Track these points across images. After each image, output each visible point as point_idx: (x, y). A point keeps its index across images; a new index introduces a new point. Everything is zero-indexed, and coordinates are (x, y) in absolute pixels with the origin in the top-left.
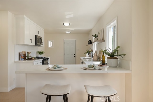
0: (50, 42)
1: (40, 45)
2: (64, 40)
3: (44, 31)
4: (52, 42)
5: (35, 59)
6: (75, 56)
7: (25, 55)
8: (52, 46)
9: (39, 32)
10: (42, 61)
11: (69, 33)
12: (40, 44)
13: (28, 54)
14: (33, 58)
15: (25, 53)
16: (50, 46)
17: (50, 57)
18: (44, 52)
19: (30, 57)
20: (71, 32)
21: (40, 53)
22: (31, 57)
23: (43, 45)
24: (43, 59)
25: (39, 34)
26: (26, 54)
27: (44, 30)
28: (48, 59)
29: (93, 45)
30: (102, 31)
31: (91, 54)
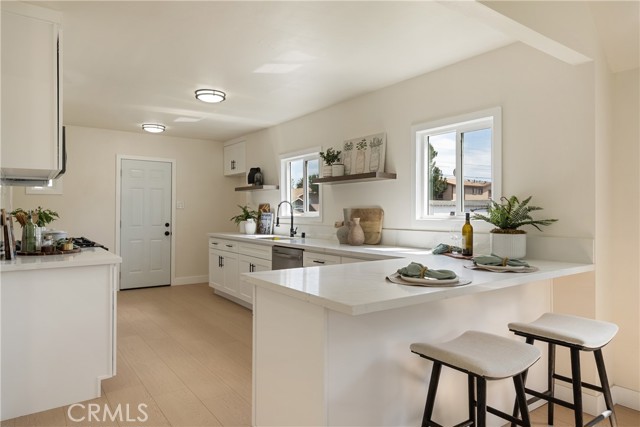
2: (119, 161)
8: (50, 185)
29: (278, 188)
30: (379, 143)
31: (263, 221)
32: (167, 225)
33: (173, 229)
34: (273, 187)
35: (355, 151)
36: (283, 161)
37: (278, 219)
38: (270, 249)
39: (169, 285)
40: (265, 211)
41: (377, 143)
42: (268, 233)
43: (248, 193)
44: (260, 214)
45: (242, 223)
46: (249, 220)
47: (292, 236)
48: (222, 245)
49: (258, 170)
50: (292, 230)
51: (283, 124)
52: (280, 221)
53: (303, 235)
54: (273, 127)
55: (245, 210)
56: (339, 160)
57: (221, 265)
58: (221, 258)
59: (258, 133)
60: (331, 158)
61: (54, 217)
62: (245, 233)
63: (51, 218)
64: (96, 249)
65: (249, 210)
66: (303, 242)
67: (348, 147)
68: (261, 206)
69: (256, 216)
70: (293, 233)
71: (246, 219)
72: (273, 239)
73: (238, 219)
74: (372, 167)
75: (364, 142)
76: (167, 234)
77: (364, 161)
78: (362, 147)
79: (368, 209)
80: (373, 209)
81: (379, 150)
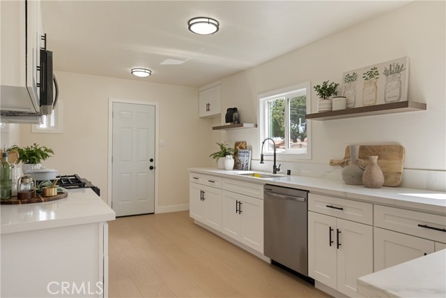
2: (111, 104)
6: (152, 164)
9: (44, 39)
29: (256, 126)
30: (399, 69)
31: (241, 158)
32: (151, 160)
33: (157, 164)
34: (252, 125)
35: (360, 81)
36: (261, 100)
37: (262, 156)
38: (262, 188)
39: (153, 213)
40: (241, 148)
41: (395, 70)
42: (246, 169)
43: (223, 132)
44: (238, 150)
45: (220, 158)
46: (228, 156)
47: (275, 172)
48: (204, 180)
49: (235, 110)
50: (275, 166)
51: (262, 64)
52: (264, 158)
53: (289, 173)
54: (250, 68)
55: (222, 147)
56: (337, 93)
57: (203, 199)
58: (202, 192)
59: (233, 76)
60: (327, 91)
61: (49, 154)
62: (224, 169)
63: (47, 155)
64: (86, 189)
65: (227, 147)
66: (289, 180)
67: (350, 78)
68: (237, 144)
69: (233, 153)
70: (276, 170)
71: (225, 156)
72: (253, 175)
73: (216, 156)
74: (389, 98)
75: (374, 71)
76: (151, 168)
77: (376, 92)
78: (371, 76)
79: (380, 146)
80: (388, 146)
81: (399, 77)
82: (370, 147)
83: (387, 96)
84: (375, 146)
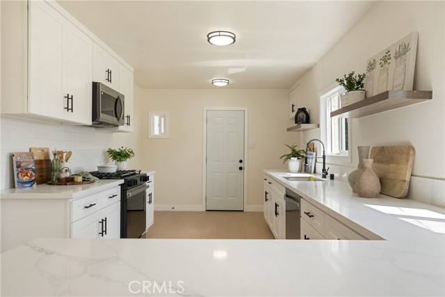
0: (156, 118)
1: (117, 126)
2: (205, 112)
3: (132, 75)
4: (163, 119)
5: (86, 180)
6: (241, 165)
7: (44, 166)
8: (163, 132)
9: (109, 72)
10: (118, 191)
11: (224, 84)
12: (115, 119)
13: (62, 158)
14: (80, 179)
15: (47, 155)
16: (156, 132)
17: (154, 172)
18: (132, 152)
19: (64, 175)
20: (230, 81)
21: (119, 156)
22: (68, 175)
23: (128, 124)
24: (122, 181)
25: (109, 80)
26: (52, 157)
27: (132, 70)
28: (145, 178)
29: (319, 126)
30: (406, 50)
31: (308, 160)
32: (241, 161)
33: (245, 165)
35: (378, 69)
36: (321, 98)
38: (285, 191)
39: (243, 211)
40: (310, 150)
41: (403, 51)
42: (310, 172)
46: (292, 158)
47: (324, 177)
50: (324, 169)
53: (332, 177)
56: (362, 86)
62: (289, 172)
67: (371, 66)
70: (324, 173)
74: (396, 87)
75: (387, 55)
76: (241, 168)
77: (387, 81)
78: (386, 62)
79: (394, 147)
80: (400, 146)
81: (405, 60)
82: (387, 147)
83: (395, 85)
84: (391, 147)
